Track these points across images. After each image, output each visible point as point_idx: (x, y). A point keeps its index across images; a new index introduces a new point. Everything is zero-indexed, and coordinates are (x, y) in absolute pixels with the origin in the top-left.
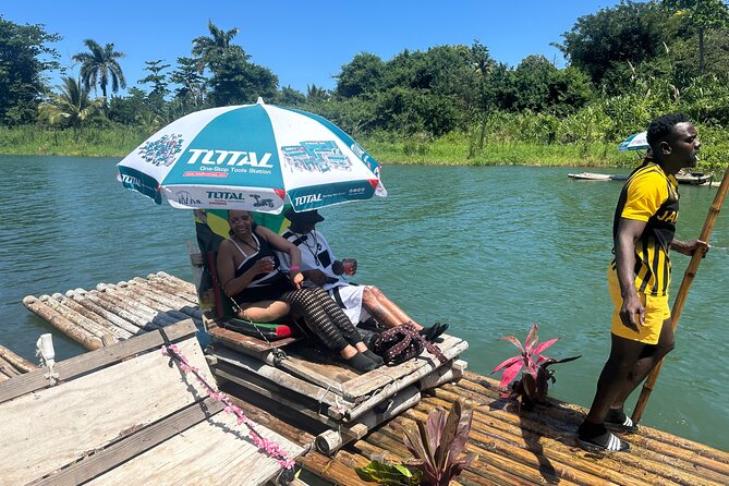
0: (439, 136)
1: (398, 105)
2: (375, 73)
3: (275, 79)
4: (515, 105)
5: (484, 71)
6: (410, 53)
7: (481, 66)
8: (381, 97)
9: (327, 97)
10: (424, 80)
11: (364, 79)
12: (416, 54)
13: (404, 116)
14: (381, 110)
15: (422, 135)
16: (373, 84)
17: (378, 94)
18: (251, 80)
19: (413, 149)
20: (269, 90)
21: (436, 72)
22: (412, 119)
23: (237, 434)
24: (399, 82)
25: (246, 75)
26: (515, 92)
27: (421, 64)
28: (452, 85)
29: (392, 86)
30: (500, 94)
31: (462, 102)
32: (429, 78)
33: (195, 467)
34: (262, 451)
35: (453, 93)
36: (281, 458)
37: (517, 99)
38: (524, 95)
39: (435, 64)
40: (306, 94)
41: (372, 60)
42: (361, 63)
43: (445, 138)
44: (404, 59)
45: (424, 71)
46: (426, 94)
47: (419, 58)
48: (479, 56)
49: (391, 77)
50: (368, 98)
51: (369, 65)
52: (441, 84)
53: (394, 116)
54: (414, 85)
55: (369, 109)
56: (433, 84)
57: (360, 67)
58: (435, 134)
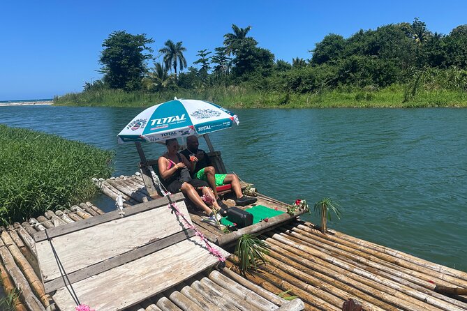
0: (384, 87)
1: (354, 67)
2: (338, 47)
3: (273, 56)
4: (444, 63)
5: (421, 40)
6: (364, 32)
7: (420, 36)
8: (342, 63)
9: (306, 64)
10: (373, 49)
11: (331, 51)
12: (368, 32)
13: (358, 75)
14: (342, 71)
15: (371, 87)
16: (337, 54)
17: (341, 60)
18: (258, 58)
19: (363, 97)
20: (269, 63)
21: (383, 43)
22: (364, 76)
23: (201, 246)
24: (355, 52)
25: (254, 55)
26: (444, 54)
27: (372, 38)
28: (394, 51)
29: (351, 55)
30: (432, 57)
31: (402, 63)
32: (378, 48)
33: (181, 257)
34: (211, 253)
35: (395, 57)
36: (219, 256)
37: (445, 59)
38: (450, 56)
39: (382, 38)
40: (292, 64)
41: (337, 38)
42: (329, 41)
43: (388, 88)
44: (359, 36)
45: (374, 43)
46: (375, 59)
47: (370, 35)
48: (418, 28)
49: (349, 49)
50: (333, 64)
51: (335, 42)
52: (387, 51)
53: (351, 74)
54: (366, 53)
55: (333, 71)
56: (381, 51)
57: (328, 44)
58: (380, 86)
